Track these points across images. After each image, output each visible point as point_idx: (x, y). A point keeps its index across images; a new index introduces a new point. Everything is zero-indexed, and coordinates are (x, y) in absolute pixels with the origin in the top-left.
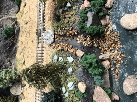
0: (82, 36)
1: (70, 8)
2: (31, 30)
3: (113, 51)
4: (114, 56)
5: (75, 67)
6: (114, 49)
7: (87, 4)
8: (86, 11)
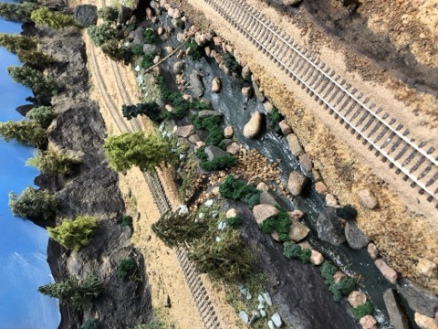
0: (212, 175)
1: (185, 160)
3: (262, 170)
4: (265, 174)
5: (218, 205)
6: (262, 167)
7: (200, 144)
8: (202, 149)
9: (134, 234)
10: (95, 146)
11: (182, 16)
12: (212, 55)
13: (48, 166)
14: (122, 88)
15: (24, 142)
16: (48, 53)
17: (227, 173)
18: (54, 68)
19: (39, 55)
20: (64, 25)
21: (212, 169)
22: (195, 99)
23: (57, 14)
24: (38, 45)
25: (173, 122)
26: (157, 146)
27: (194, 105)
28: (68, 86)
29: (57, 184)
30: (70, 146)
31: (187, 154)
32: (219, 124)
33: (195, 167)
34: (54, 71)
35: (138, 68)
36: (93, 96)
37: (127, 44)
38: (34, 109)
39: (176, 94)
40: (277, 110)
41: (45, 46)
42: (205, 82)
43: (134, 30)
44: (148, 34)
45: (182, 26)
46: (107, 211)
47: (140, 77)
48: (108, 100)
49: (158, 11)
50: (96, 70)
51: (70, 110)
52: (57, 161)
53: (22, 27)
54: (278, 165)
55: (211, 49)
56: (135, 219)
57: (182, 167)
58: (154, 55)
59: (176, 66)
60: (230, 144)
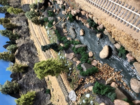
0: (87, 78)
1: (72, 70)
2: (63, 103)
3: (112, 75)
4: (114, 77)
5: (93, 98)
6: (112, 73)
7: (78, 62)
8: (80, 65)
9: (52, 98)
10: (33, 58)
11: (64, 3)
12: (79, 19)
13: (15, 70)
14: (41, 35)
15: (6, 60)
16: (14, 23)
17: (94, 77)
18: (17, 29)
19: (11, 25)
20: (19, 12)
21: (86, 75)
22: (72, 39)
23: (16, 9)
24: (11, 21)
25: (64, 51)
26: (58, 65)
27: (72, 42)
28: (22, 35)
29: (20, 76)
30: (24, 60)
31: (72, 67)
32: (85, 51)
33: (78, 74)
34: (17, 30)
35: (47, 27)
36: (32, 38)
37: (42, 18)
38: (9, 46)
39: (64, 38)
40: (124, 48)
41: (13, 21)
42: (76, 31)
43: (44, 11)
44: (50, 13)
45: (64, 8)
46: (40, 87)
47: (48, 31)
48: (37, 40)
49: (53, 3)
50: (32, 28)
51: (23, 45)
52: (18, 68)
53: (5, 15)
54: (121, 72)
55: (79, 17)
56: (51, 91)
57: (71, 73)
58: (53, 21)
59: (63, 25)
60: (93, 61)
